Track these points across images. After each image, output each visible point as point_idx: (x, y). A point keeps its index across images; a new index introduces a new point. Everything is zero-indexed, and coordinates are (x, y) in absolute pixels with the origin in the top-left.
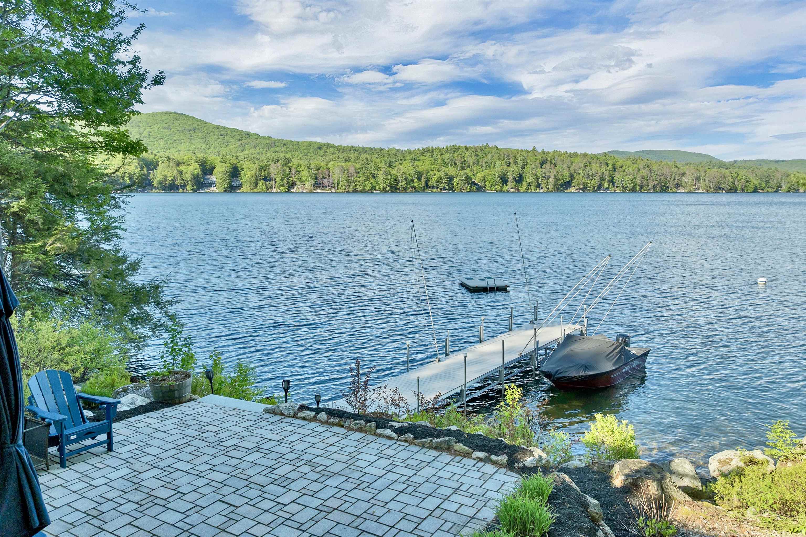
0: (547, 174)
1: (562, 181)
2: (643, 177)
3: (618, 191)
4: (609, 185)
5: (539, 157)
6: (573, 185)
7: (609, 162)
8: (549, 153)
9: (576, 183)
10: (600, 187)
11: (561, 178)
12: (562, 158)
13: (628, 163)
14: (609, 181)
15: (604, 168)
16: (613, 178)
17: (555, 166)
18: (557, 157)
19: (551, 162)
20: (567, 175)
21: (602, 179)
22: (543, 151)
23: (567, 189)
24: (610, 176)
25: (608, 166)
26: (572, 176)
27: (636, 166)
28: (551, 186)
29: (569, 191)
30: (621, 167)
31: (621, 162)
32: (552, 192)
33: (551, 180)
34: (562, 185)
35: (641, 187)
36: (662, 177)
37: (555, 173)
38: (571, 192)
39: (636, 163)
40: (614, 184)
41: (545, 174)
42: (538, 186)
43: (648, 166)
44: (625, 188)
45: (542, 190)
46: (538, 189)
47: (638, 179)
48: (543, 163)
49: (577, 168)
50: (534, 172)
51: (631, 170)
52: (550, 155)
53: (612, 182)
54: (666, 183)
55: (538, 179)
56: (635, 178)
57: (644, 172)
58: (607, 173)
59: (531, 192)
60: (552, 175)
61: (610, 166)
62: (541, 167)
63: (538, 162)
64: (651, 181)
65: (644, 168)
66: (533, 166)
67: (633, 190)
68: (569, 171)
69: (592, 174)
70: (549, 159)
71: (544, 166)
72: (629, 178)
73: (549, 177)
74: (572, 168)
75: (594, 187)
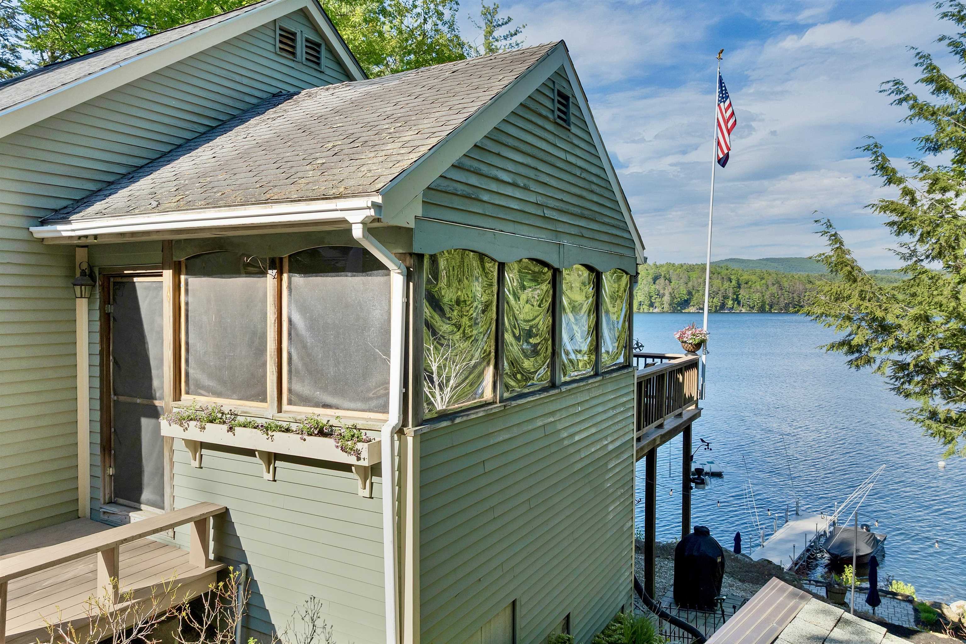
0: (662, 292)
1: (679, 299)
2: (772, 295)
3: (744, 311)
4: (733, 304)
5: (651, 272)
6: (691, 304)
7: (732, 277)
8: (662, 266)
9: (695, 302)
10: (723, 306)
11: (677, 296)
12: (677, 272)
13: (754, 278)
14: (733, 299)
15: (726, 284)
16: (737, 296)
17: (671, 282)
18: (671, 271)
19: (665, 277)
20: (685, 292)
21: (725, 297)
22: (655, 265)
23: (685, 308)
24: (734, 293)
25: (731, 282)
26: (690, 293)
27: (763, 281)
28: (666, 306)
29: (686, 311)
30: (746, 283)
31: (745, 277)
32: (667, 312)
33: (667, 298)
34: (679, 304)
35: (771, 307)
36: (795, 295)
37: (670, 290)
38: (689, 313)
39: (763, 279)
40: (739, 303)
41: (659, 291)
42: (651, 305)
43: (778, 282)
44: (753, 308)
45: (656, 310)
46: (651, 309)
47: (767, 297)
48: (655, 279)
49: (696, 284)
50: (646, 289)
51: (758, 287)
52: (664, 269)
53: (737, 300)
54: (799, 302)
55: (651, 297)
56: (763, 296)
57: (774, 289)
58: (731, 290)
59: (643, 313)
60: (667, 293)
61: (734, 282)
62: (654, 283)
63: (650, 277)
64: (782, 299)
65: (773, 284)
66: (645, 282)
67: (762, 310)
68: (686, 288)
69: (714, 292)
70: (663, 274)
71: (657, 282)
72: (756, 296)
73: (664, 295)
74: (690, 284)
75: (716, 307)
